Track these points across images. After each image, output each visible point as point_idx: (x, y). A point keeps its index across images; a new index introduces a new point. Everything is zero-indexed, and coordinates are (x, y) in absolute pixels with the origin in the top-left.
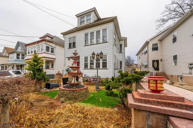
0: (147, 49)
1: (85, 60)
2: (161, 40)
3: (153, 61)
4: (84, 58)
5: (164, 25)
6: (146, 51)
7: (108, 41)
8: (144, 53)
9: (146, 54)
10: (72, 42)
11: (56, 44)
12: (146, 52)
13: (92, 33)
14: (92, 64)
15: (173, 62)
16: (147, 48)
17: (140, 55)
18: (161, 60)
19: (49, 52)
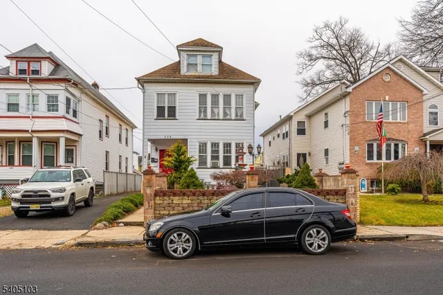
0: (288, 130)
1: (200, 149)
2: (310, 117)
3: (299, 155)
4: (198, 144)
5: (310, 67)
6: (287, 132)
7: (245, 118)
8: (281, 136)
9: (287, 140)
10: (166, 105)
11: (82, 91)
12: (286, 135)
13: (215, 97)
14: (215, 157)
15: (325, 160)
16: (287, 126)
17: (270, 138)
18: (310, 154)
19: (57, 111)
